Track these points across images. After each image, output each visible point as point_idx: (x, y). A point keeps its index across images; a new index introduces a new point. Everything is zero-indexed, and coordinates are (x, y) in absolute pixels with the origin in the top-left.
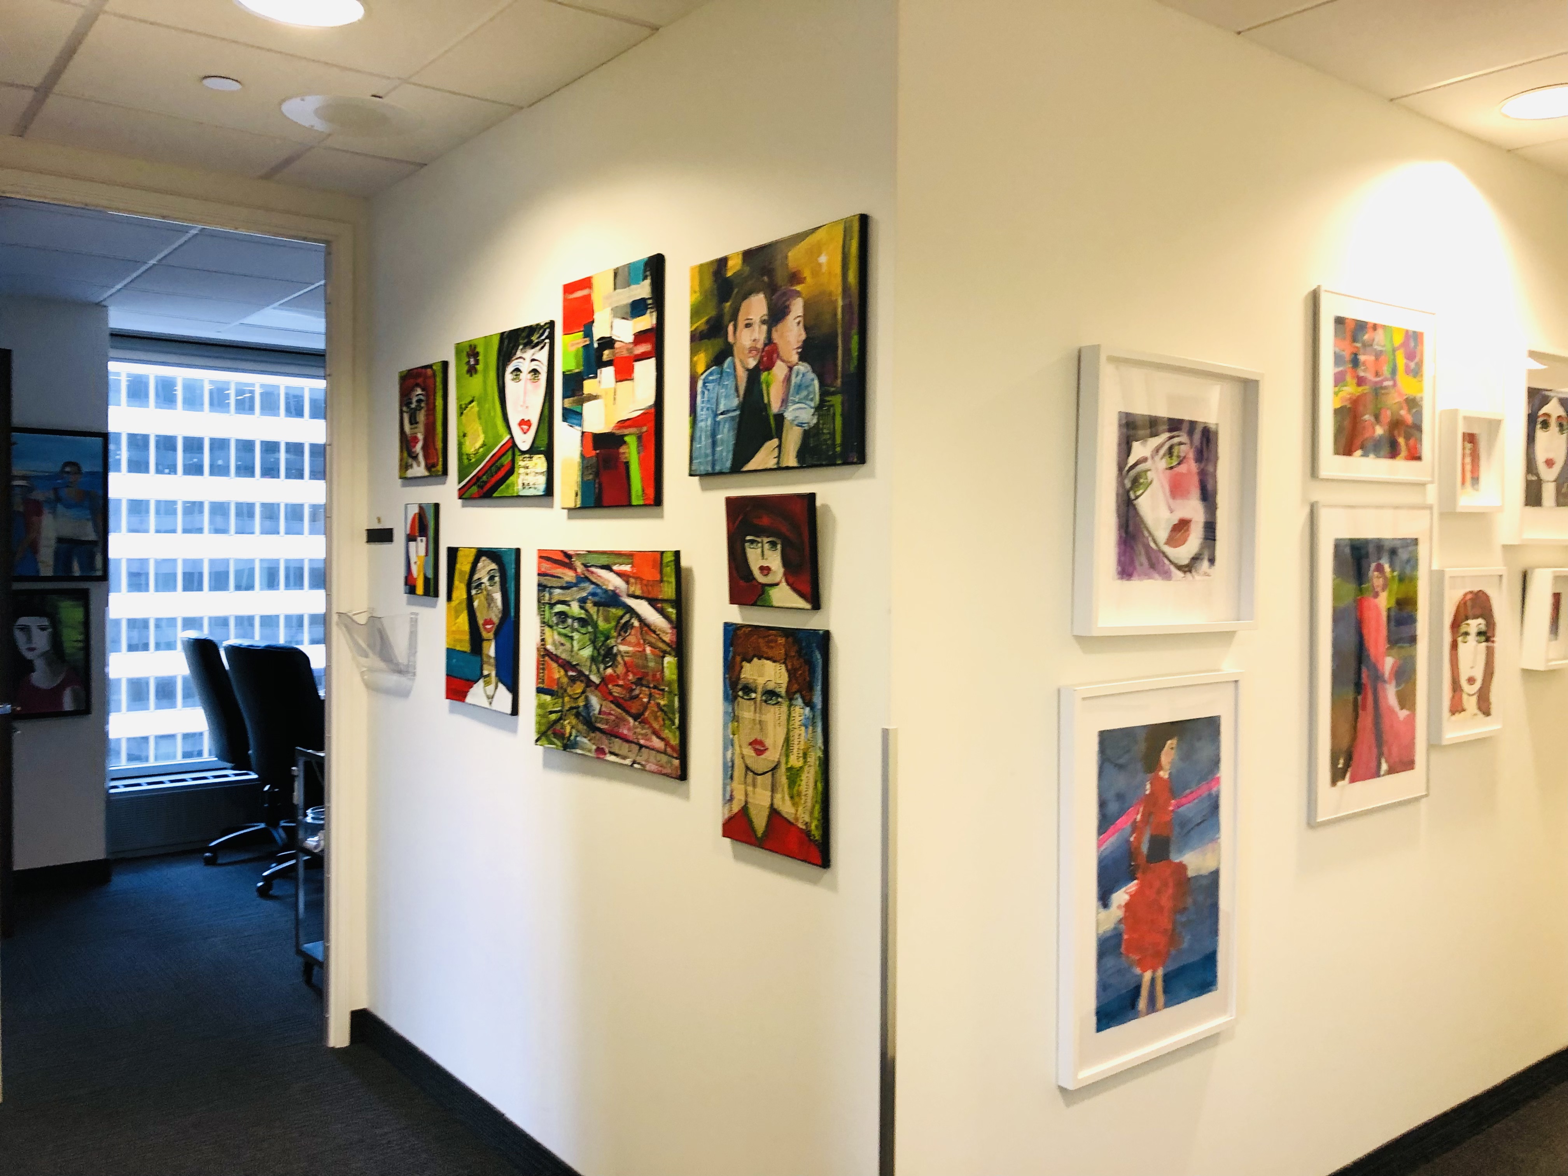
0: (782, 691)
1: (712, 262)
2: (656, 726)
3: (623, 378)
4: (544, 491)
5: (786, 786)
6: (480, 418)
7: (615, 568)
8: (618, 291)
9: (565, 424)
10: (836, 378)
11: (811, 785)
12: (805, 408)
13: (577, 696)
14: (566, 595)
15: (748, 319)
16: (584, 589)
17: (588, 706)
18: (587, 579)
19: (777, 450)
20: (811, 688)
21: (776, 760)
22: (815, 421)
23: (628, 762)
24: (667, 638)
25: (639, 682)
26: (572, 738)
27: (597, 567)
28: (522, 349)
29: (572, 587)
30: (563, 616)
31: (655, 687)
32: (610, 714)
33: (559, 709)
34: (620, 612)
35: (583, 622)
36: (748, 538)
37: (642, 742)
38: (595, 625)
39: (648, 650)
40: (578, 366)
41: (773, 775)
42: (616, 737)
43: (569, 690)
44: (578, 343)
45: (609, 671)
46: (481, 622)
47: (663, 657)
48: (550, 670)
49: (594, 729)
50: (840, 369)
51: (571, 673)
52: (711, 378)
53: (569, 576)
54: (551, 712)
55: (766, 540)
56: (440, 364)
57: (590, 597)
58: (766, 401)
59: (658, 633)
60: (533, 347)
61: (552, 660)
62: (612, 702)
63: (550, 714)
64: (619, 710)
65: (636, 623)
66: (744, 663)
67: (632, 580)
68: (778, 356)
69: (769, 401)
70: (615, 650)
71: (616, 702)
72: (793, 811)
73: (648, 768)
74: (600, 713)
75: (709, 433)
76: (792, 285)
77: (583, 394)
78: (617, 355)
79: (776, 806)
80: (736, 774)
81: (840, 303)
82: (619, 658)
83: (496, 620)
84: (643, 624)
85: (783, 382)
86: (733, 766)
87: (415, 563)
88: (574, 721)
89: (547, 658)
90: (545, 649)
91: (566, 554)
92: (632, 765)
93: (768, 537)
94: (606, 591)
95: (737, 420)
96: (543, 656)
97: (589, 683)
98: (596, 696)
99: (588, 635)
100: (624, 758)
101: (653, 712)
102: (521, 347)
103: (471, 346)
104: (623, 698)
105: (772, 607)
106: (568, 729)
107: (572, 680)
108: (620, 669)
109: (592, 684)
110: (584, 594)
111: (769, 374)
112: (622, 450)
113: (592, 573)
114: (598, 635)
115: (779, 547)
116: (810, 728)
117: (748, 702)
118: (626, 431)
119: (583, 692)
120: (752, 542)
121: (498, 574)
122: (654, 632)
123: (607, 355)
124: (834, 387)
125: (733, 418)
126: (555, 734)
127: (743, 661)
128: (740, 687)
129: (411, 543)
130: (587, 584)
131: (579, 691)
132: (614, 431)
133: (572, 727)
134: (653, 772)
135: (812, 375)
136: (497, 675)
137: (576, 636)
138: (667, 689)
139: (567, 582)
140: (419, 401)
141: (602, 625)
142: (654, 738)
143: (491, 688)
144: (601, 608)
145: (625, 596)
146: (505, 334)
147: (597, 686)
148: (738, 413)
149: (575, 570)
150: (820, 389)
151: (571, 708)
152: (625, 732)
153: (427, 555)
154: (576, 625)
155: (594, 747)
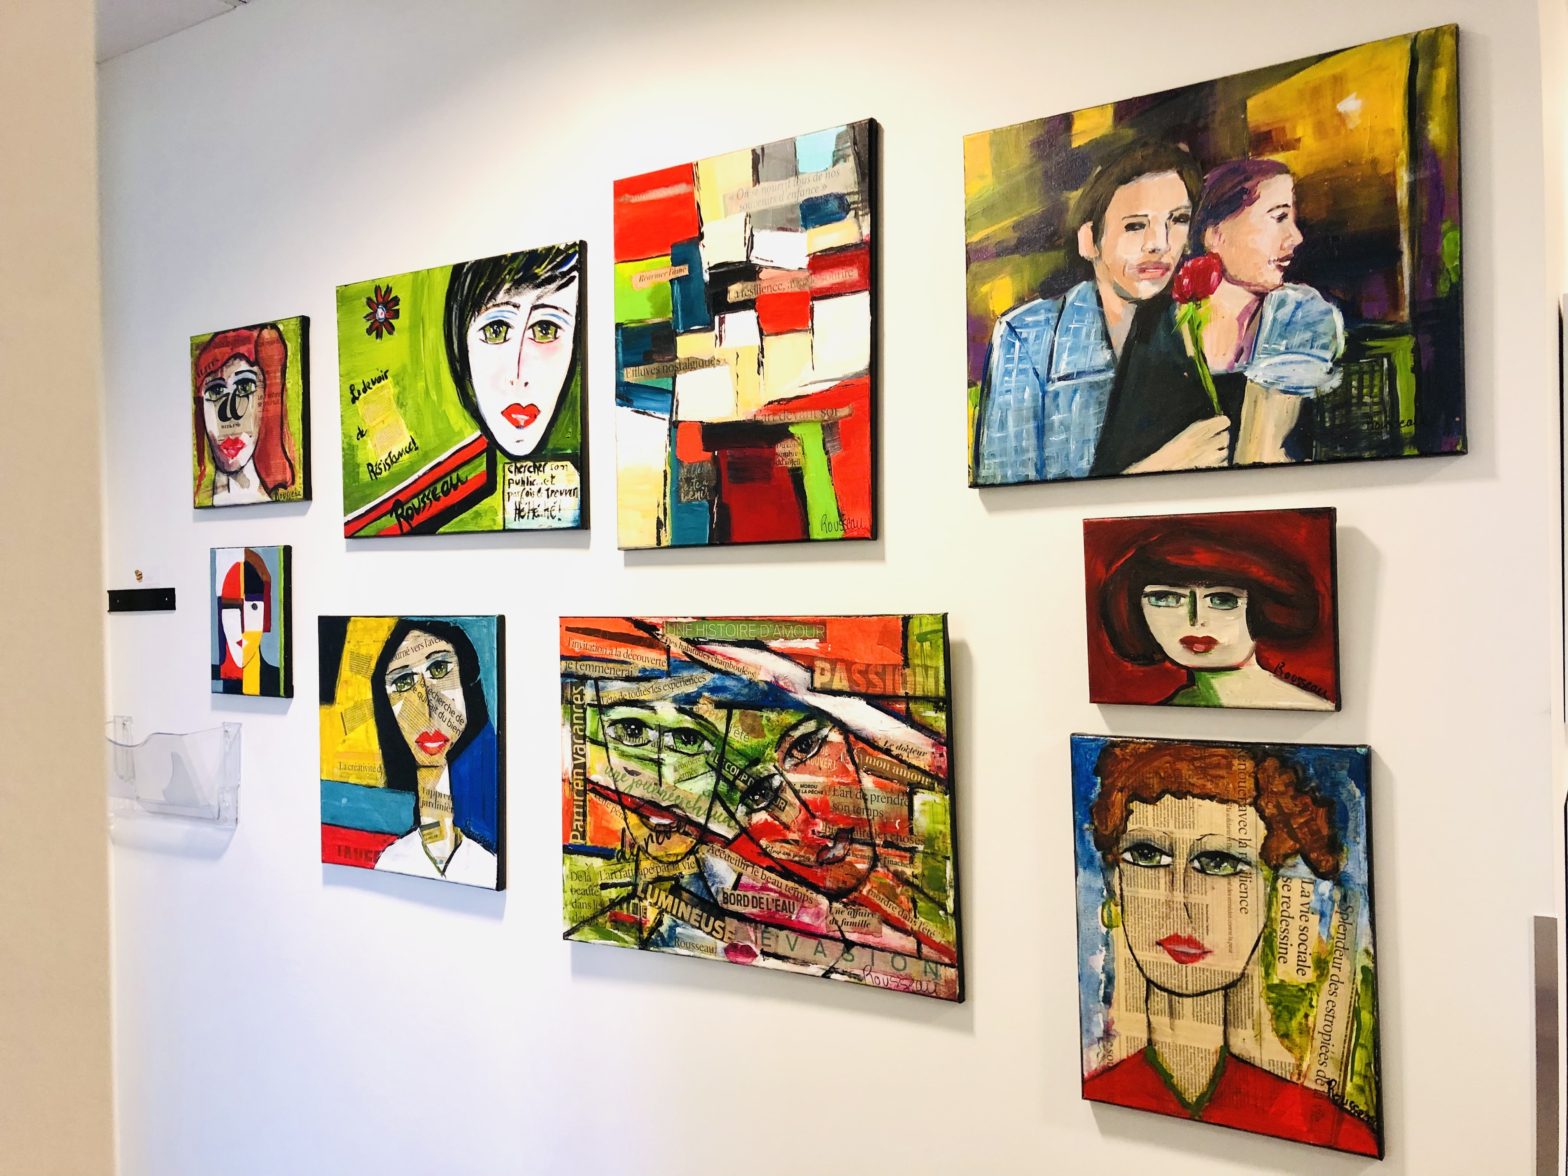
0: (1253, 852)
1: (1027, 126)
2: (893, 910)
3: (779, 330)
4: (574, 521)
5: (1267, 1016)
6: (401, 405)
7: (774, 644)
8: (763, 184)
9: (627, 410)
10: (1396, 306)
11: (1342, 1014)
12: (1308, 362)
13: (673, 859)
14: (644, 691)
15: (1136, 216)
16: (690, 680)
17: (702, 875)
18: (695, 663)
19: (1226, 436)
20: (1335, 847)
21: (1240, 971)
22: (1336, 381)
23: (816, 970)
24: (923, 763)
25: (845, 835)
26: (663, 929)
27: (722, 643)
28: (509, 290)
29: (660, 677)
30: (634, 727)
31: (887, 845)
32: (764, 888)
33: (628, 879)
34: (790, 718)
35: (685, 735)
36: (1148, 589)
37: (853, 937)
38: (724, 741)
39: (868, 782)
40: (657, 313)
41: (1226, 997)
42: (781, 928)
43: (652, 848)
44: (660, 275)
45: (761, 817)
46: (411, 737)
47: (910, 796)
48: (599, 816)
49: (721, 913)
50: (1407, 290)
51: (654, 820)
52: (1029, 319)
53: (650, 659)
54: (604, 886)
55: (1200, 592)
56: (293, 322)
57: (706, 694)
58: (1191, 351)
59: (895, 753)
60: (538, 286)
61: (606, 798)
62: (770, 869)
63: (602, 889)
64: (791, 884)
65: (835, 737)
66: (1135, 805)
67: (819, 664)
68: (1223, 273)
69: (1201, 353)
70: (776, 781)
71: (784, 870)
72: (1289, 1059)
73: (868, 980)
74: (736, 886)
75: (1027, 413)
76: (1260, 155)
77: (677, 357)
78: (766, 292)
79: (1235, 1050)
80: (1120, 992)
81: (1404, 177)
82: (789, 795)
83: (453, 736)
84: (852, 738)
85: (1240, 319)
86: (1110, 980)
87: (240, 643)
88: (667, 901)
89: (591, 796)
90: (587, 781)
91: (639, 623)
92: (826, 975)
93: (1208, 586)
94: (751, 684)
95: (1109, 387)
96: (584, 793)
97: (705, 836)
98: (728, 858)
99: (702, 758)
100: (805, 963)
101: (882, 886)
102: (507, 286)
103: (377, 289)
104: (798, 862)
105: (1221, 707)
106: (652, 915)
107: (658, 833)
108: (791, 814)
109: (712, 837)
110: (691, 689)
111: (1199, 307)
112: (780, 449)
113: (713, 653)
114: (730, 756)
115: (1242, 603)
116: (1336, 919)
117: (1151, 872)
118: (791, 417)
119: (692, 851)
120: (1160, 596)
121: (455, 659)
122: (888, 752)
123: (735, 292)
124: (1390, 323)
125: (1093, 386)
126: (617, 922)
127: (1130, 800)
128: (1124, 844)
129: (225, 612)
130: (697, 673)
131: (682, 849)
132: (759, 418)
133: (662, 912)
134: (887, 988)
135: (1321, 304)
136: (455, 823)
137: (669, 758)
138: (921, 848)
139: (644, 670)
140: (243, 383)
141: (738, 738)
142: (886, 930)
143: (442, 848)
144: (736, 713)
145: (805, 691)
146: (467, 266)
147: (727, 843)
148: (1111, 374)
149: (668, 650)
150: (1346, 326)
151: (659, 879)
152: (806, 919)
153: (267, 628)
154: (668, 740)
155: (721, 945)
